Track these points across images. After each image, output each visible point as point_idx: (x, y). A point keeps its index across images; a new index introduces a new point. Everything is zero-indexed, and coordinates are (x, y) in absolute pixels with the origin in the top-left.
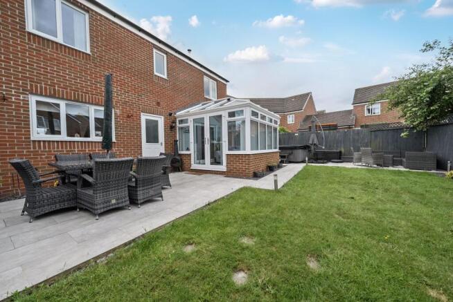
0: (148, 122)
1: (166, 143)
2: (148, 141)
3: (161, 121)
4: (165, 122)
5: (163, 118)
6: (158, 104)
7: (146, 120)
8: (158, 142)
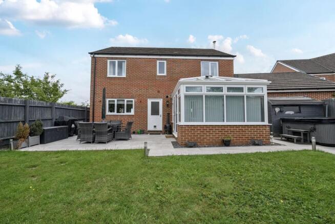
0: (152, 103)
1: (163, 115)
2: (152, 114)
3: (161, 101)
4: (163, 102)
5: (162, 100)
6: (159, 92)
7: (152, 102)
8: (158, 115)
